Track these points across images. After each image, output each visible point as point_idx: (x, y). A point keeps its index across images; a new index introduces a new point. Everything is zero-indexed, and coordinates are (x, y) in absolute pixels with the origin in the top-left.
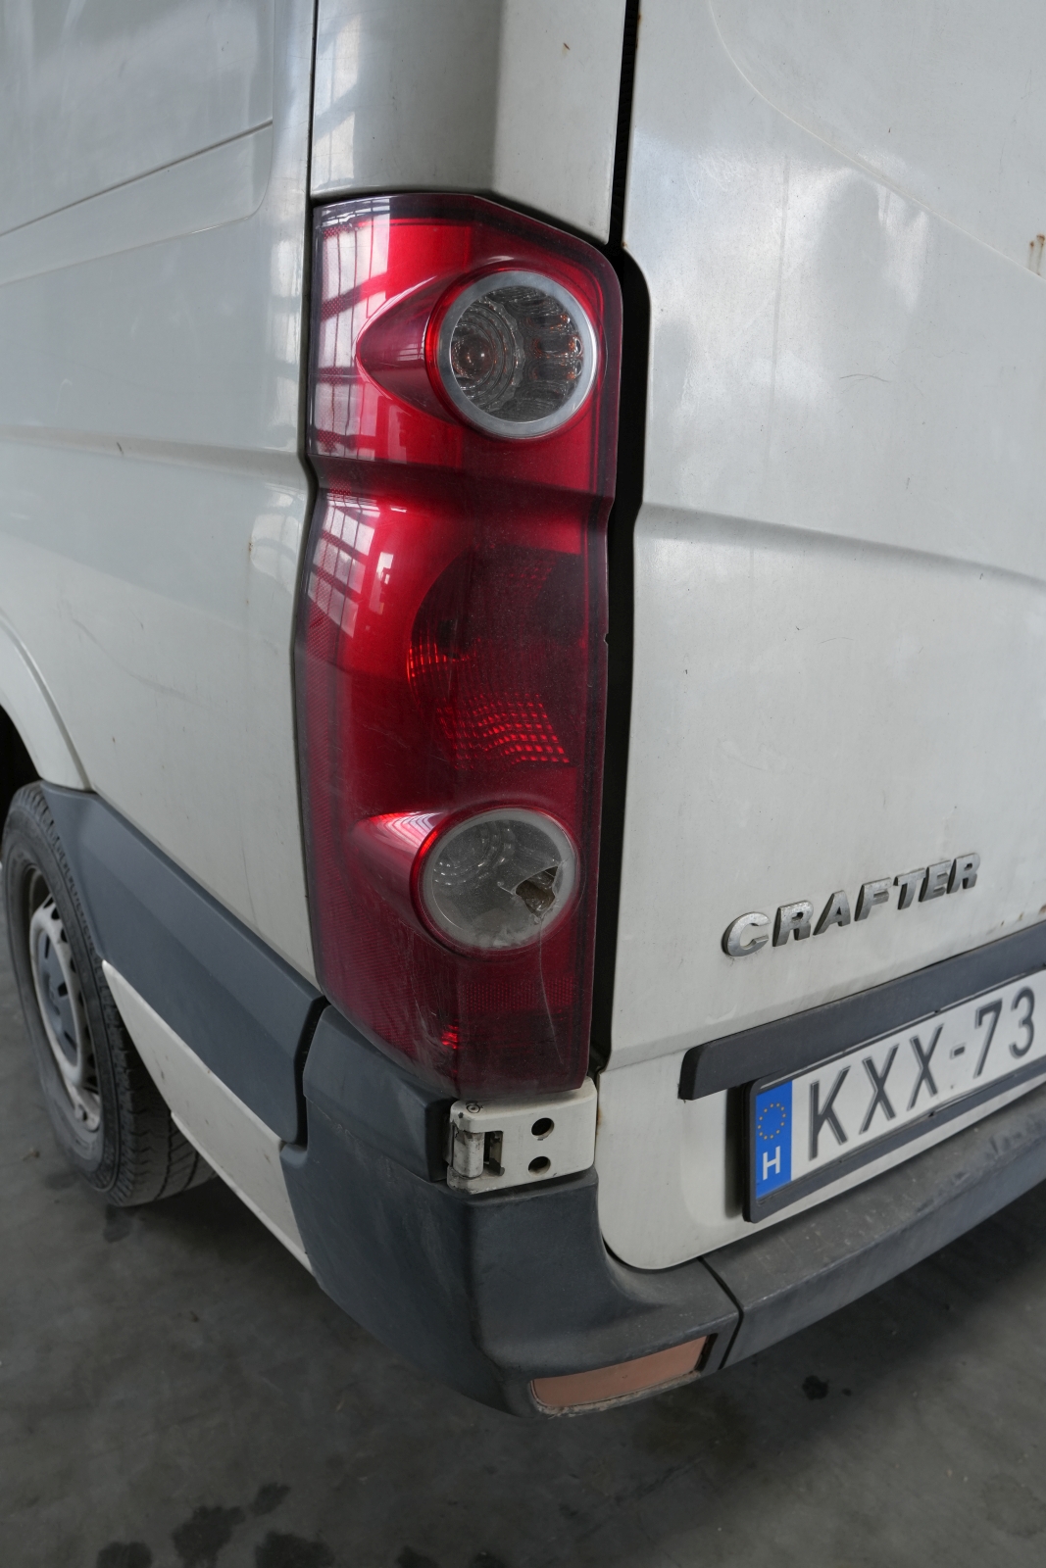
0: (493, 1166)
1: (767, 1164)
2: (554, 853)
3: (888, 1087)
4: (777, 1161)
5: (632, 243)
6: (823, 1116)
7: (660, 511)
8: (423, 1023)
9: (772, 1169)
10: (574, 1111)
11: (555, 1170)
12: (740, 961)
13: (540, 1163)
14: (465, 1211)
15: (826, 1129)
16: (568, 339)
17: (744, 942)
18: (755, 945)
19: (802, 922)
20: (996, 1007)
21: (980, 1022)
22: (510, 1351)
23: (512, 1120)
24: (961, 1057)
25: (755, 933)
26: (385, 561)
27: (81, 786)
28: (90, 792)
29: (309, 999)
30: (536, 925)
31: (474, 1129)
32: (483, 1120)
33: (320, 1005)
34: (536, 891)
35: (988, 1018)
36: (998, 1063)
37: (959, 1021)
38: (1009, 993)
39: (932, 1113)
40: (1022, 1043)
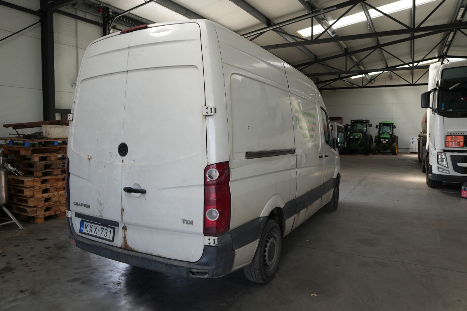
3: (92, 229)
5: (69, 158)
6: (86, 227)
7: (70, 173)
9: (82, 229)
13: (67, 215)
18: (75, 205)
24: (99, 232)
25: (75, 203)
30: (66, 197)
35: (102, 229)
36: (103, 236)
37: (99, 227)
38: (105, 228)
39: (96, 236)
40: (106, 235)
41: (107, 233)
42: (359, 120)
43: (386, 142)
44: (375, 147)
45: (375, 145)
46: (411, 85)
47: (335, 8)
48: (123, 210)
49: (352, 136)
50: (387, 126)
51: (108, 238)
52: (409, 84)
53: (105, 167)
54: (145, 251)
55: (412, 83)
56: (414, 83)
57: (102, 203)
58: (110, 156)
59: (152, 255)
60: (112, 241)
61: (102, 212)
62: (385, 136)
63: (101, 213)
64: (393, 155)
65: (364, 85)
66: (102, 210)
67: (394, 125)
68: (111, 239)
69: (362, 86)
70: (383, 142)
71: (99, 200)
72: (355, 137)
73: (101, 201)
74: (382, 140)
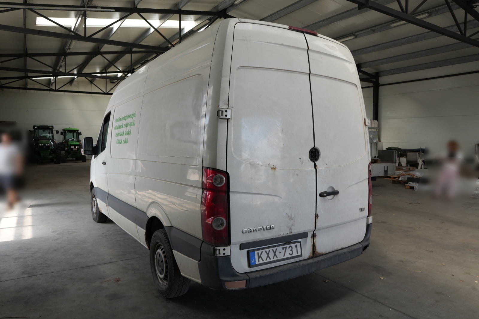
0: (219, 254)
1: (252, 261)
2: (224, 221)
3: (269, 255)
4: (254, 261)
5: (228, 171)
6: (260, 257)
7: (231, 191)
8: (213, 238)
9: (253, 262)
10: (228, 248)
11: (226, 255)
12: (244, 234)
13: (224, 254)
14: (217, 259)
15: (260, 259)
16: (223, 179)
17: (244, 232)
18: (246, 232)
19: (251, 230)
20: (286, 248)
21: (283, 249)
22: (223, 278)
23: (221, 249)
24: (280, 254)
25: (245, 231)
26: (209, 196)
27: (171, 226)
28: (172, 226)
29: (201, 242)
30: (223, 228)
31: (218, 249)
32: (218, 248)
33: (203, 242)
34: (222, 224)
35: (284, 249)
36: (287, 255)
37: (280, 248)
38: (288, 246)
39: (277, 260)
40: (291, 253)
41: (293, 250)
42: (44, 126)
43: (76, 149)
44: (65, 155)
45: (64, 153)
46: (104, 93)
47: (114, 10)
48: (317, 216)
49: (42, 144)
50: (70, 133)
51: (295, 254)
52: (103, 92)
53: (297, 175)
54: (331, 250)
55: (105, 92)
56: (107, 92)
57: (293, 217)
58: (301, 162)
59: (337, 250)
60: (301, 256)
61: (293, 227)
62: (75, 143)
63: (291, 229)
64: (83, 162)
65: (57, 89)
66: (293, 225)
67: (79, 131)
68: (299, 254)
69: (54, 89)
70: (74, 149)
71: (289, 215)
72: (45, 145)
73: (291, 215)
74: (72, 147)
